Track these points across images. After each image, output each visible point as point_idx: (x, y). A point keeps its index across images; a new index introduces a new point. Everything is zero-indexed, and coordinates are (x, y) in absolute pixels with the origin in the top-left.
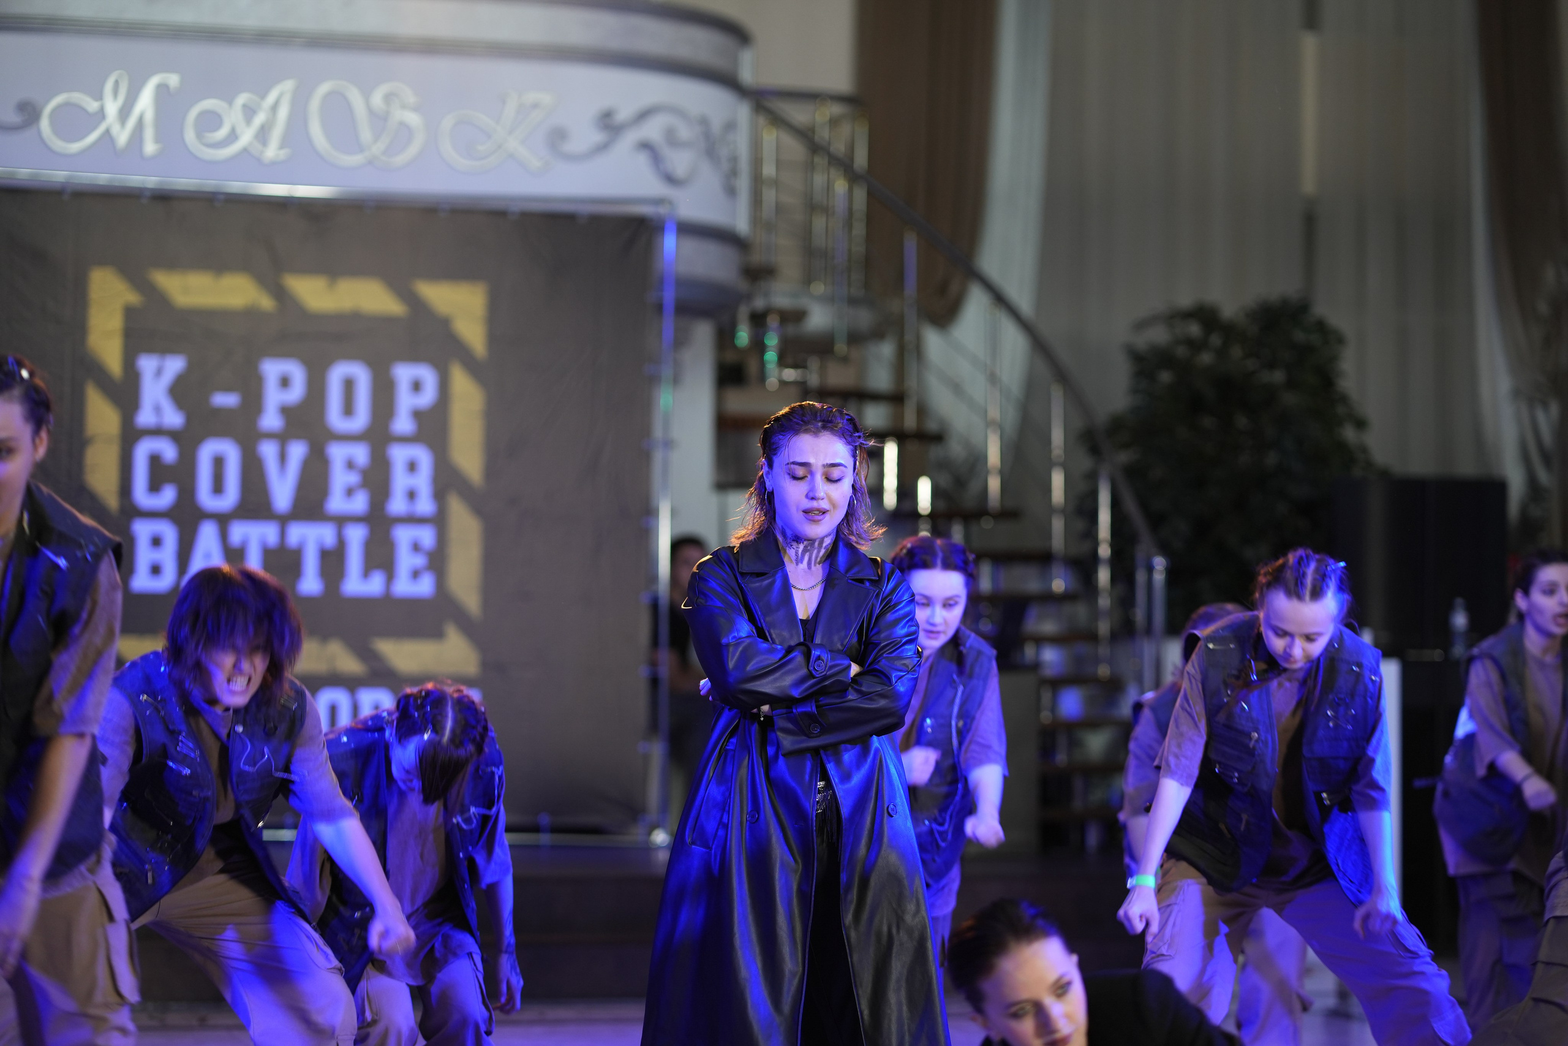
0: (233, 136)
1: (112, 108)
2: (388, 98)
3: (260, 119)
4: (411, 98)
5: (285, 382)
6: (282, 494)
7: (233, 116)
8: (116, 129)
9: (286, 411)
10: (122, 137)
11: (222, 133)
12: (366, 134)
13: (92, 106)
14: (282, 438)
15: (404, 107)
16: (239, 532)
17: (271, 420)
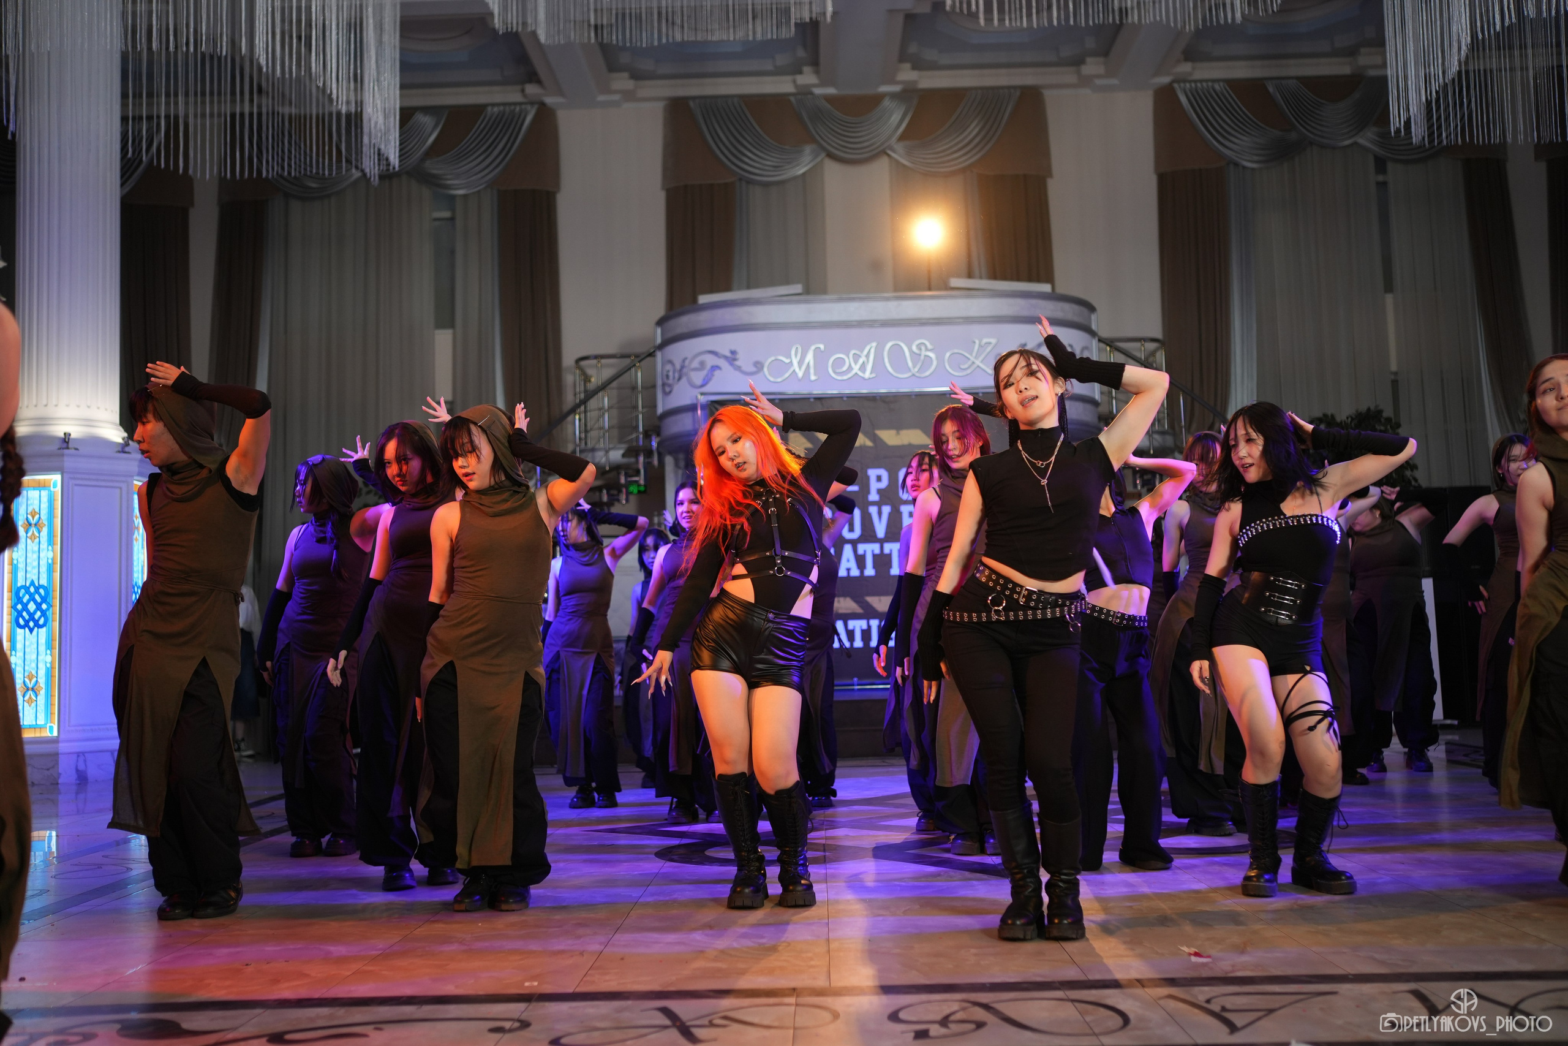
0: (850, 368)
1: (795, 362)
2: (919, 347)
3: (861, 361)
4: (929, 346)
5: (879, 478)
6: (880, 530)
7: (849, 361)
8: (797, 370)
9: (879, 491)
10: (800, 374)
11: (845, 368)
12: (910, 364)
13: (787, 361)
14: (879, 504)
15: (927, 349)
16: (862, 548)
17: (874, 496)
